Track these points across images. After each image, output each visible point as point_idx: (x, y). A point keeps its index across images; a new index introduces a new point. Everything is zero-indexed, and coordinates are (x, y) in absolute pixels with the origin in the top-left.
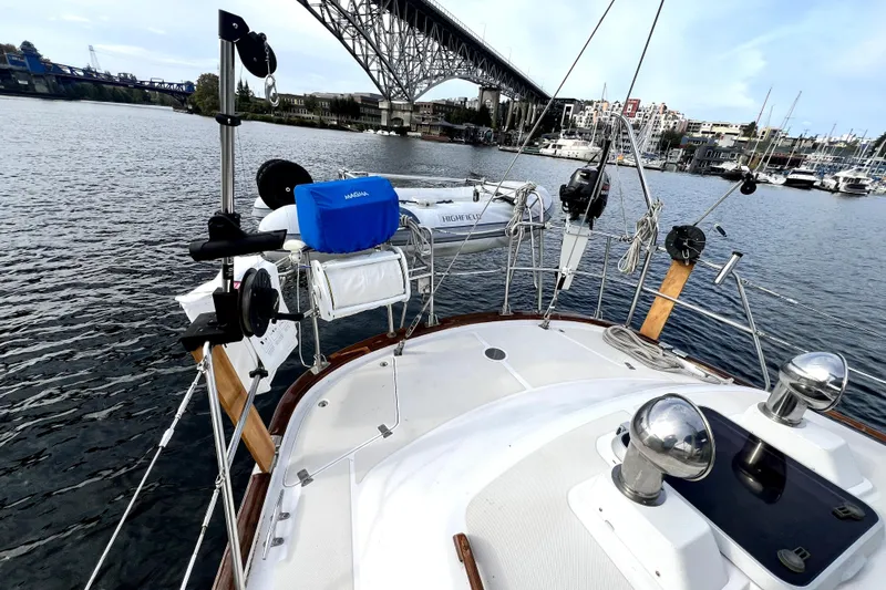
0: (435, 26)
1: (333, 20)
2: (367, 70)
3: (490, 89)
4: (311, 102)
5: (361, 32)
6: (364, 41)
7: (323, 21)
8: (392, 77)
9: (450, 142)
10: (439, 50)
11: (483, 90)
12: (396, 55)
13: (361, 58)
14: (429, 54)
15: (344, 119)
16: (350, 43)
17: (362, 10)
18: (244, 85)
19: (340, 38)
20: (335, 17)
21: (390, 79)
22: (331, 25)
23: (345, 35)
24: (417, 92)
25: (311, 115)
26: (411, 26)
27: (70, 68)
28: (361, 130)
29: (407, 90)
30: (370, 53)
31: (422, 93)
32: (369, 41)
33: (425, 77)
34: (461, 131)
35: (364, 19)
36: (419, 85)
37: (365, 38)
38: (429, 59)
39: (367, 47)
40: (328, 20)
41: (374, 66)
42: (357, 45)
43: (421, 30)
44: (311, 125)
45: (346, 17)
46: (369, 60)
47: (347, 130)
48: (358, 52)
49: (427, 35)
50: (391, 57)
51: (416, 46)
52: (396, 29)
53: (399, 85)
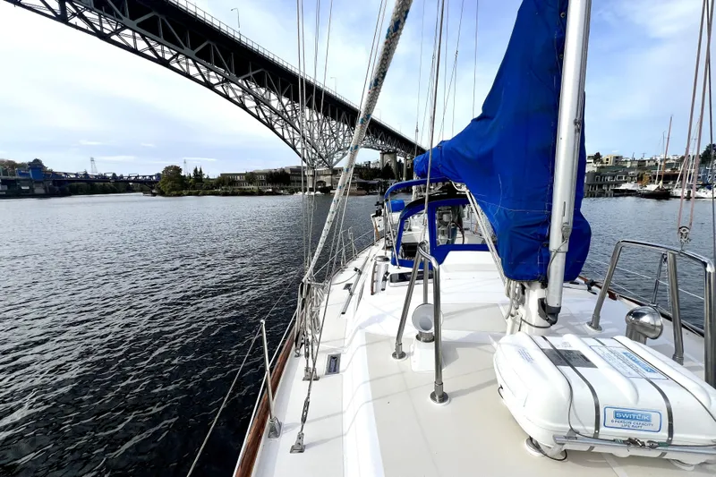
0: (344, 114)
1: (265, 116)
2: (294, 149)
3: (389, 153)
4: (251, 177)
5: (289, 122)
6: (290, 128)
7: (258, 118)
8: (314, 151)
9: (366, 194)
10: (348, 130)
11: (383, 154)
12: (316, 136)
13: (289, 141)
14: (340, 133)
15: (278, 186)
16: (280, 131)
17: (288, 108)
18: (199, 170)
19: (272, 128)
20: (267, 114)
21: (312, 153)
22: (265, 120)
23: (276, 126)
24: (335, 160)
25: (251, 187)
26: (326, 115)
27: (65, 174)
28: (292, 193)
29: (326, 159)
30: (295, 136)
31: (338, 161)
32: (294, 127)
33: (339, 149)
34: (374, 184)
35: (290, 114)
36: (336, 155)
37: (292, 126)
38: (342, 137)
39: (293, 133)
40: (262, 116)
41: (299, 146)
42: (285, 132)
43: (333, 118)
44: (251, 194)
45: (276, 113)
46: (296, 141)
47: (281, 194)
48: (286, 136)
49: (339, 121)
50: (312, 138)
51: (331, 129)
52: (315, 118)
53: (320, 156)
